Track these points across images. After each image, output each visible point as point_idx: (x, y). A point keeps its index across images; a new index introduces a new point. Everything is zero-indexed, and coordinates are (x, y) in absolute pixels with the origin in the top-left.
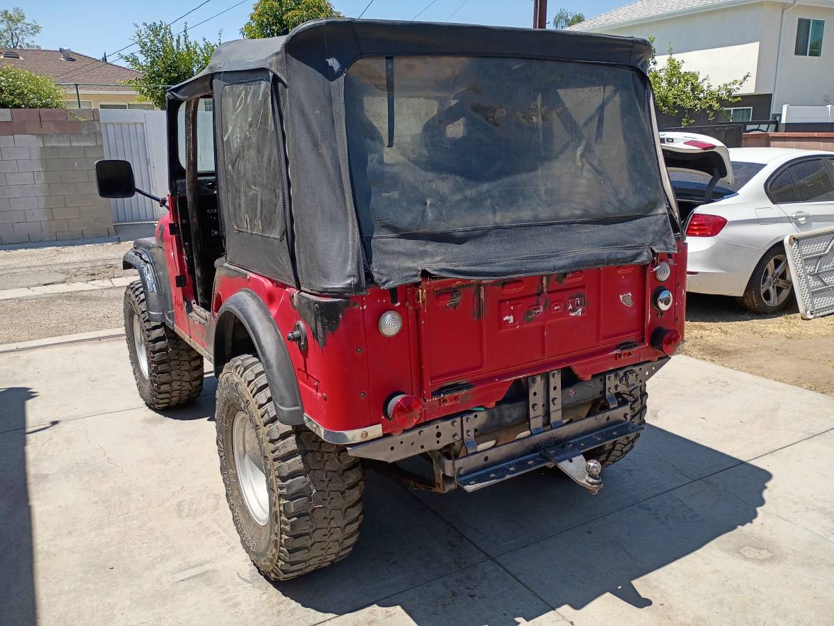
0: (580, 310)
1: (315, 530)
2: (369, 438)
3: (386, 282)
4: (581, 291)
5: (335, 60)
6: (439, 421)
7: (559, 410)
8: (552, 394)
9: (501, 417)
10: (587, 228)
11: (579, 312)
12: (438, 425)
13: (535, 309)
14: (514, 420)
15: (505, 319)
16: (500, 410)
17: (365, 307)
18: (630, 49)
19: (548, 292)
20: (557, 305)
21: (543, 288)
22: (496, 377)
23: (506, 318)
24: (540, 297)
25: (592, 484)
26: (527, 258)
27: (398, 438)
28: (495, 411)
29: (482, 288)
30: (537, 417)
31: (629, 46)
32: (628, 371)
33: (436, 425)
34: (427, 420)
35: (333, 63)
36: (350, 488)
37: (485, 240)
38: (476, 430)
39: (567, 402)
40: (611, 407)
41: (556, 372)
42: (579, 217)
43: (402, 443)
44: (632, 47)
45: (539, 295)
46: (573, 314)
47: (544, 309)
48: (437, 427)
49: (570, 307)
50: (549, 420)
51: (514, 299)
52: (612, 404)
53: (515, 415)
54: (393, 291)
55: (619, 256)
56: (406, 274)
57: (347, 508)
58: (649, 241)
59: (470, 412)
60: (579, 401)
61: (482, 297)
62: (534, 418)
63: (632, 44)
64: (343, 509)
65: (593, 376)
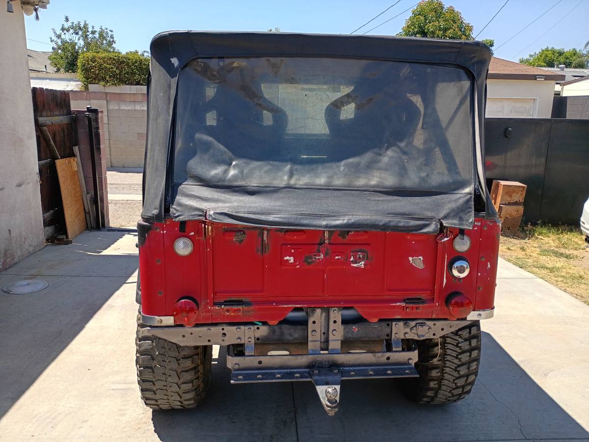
0: (363, 263)
1: (157, 380)
2: (162, 324)
3: (178, 216)
4: (365, 248)
5: (176, 59)
6: (225, 325)
7: (339, 340)
8: (332, 326)
9: (282, 334)
10: (379, 197)
11: (362, 264)
12: (224, 328)
13: (316, 255)
14: (294, 339)
15: (285, 258)
16: (280, 329)
17: (165, 232)
18: (458, 50)
19: (329, 244)
20: (337, 255)
21: (324, 240)
22: (274, 302)
23: (287, 258)
24: (320, 247)
25: (328, 406)
26: (302, 214)
27: (188, 330)
28: (276, 328)
29: (265, 232)
30: (314, 341)
31: (457, 48)
32: (418, 323)
33: (222, 327)
34: (213, 322)
35: (175, 61)
36: (185, 358)
37: (276, 195)
38: (258, 339)
39: (350, 335)
40: (394, 349)
41: (336, 309)
42: (374, 186)
43: (192, 334)
44: (460, 48)
45: (321, 244)
46: (355, 265)
47: (324, 256)
48: (223, 329)
49: (352, 259)
50: (328, 347)
51: (294, 244)
52: (396, 347)
53: (296, 335)
54: (183, 224)
55: (401, 224)
56: (194, 213)
57: (182, 372)
58: (442, 215)
59: (253, 324)
60: (364, 337)
61: (265, 238)
62: (312, 341)
63: (460, 46)
64: (179, 372)
65: (381, 320)
